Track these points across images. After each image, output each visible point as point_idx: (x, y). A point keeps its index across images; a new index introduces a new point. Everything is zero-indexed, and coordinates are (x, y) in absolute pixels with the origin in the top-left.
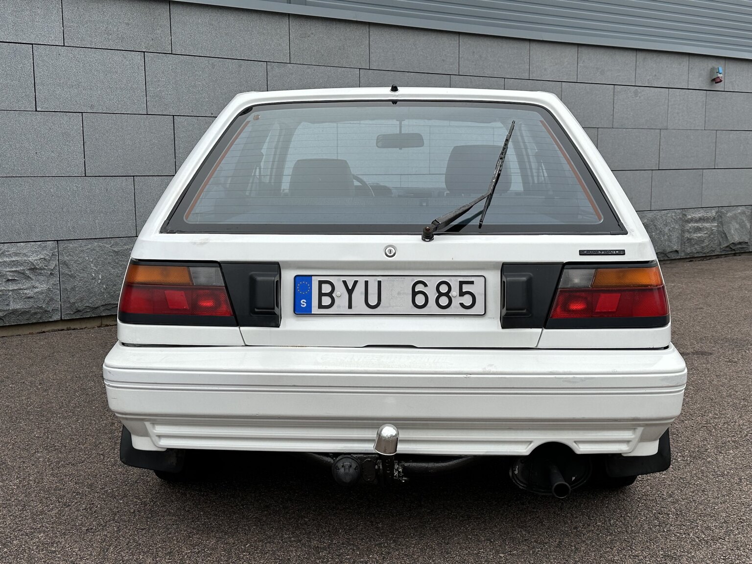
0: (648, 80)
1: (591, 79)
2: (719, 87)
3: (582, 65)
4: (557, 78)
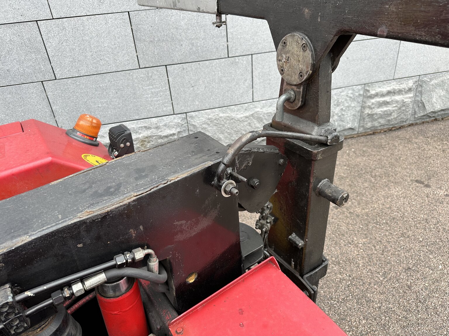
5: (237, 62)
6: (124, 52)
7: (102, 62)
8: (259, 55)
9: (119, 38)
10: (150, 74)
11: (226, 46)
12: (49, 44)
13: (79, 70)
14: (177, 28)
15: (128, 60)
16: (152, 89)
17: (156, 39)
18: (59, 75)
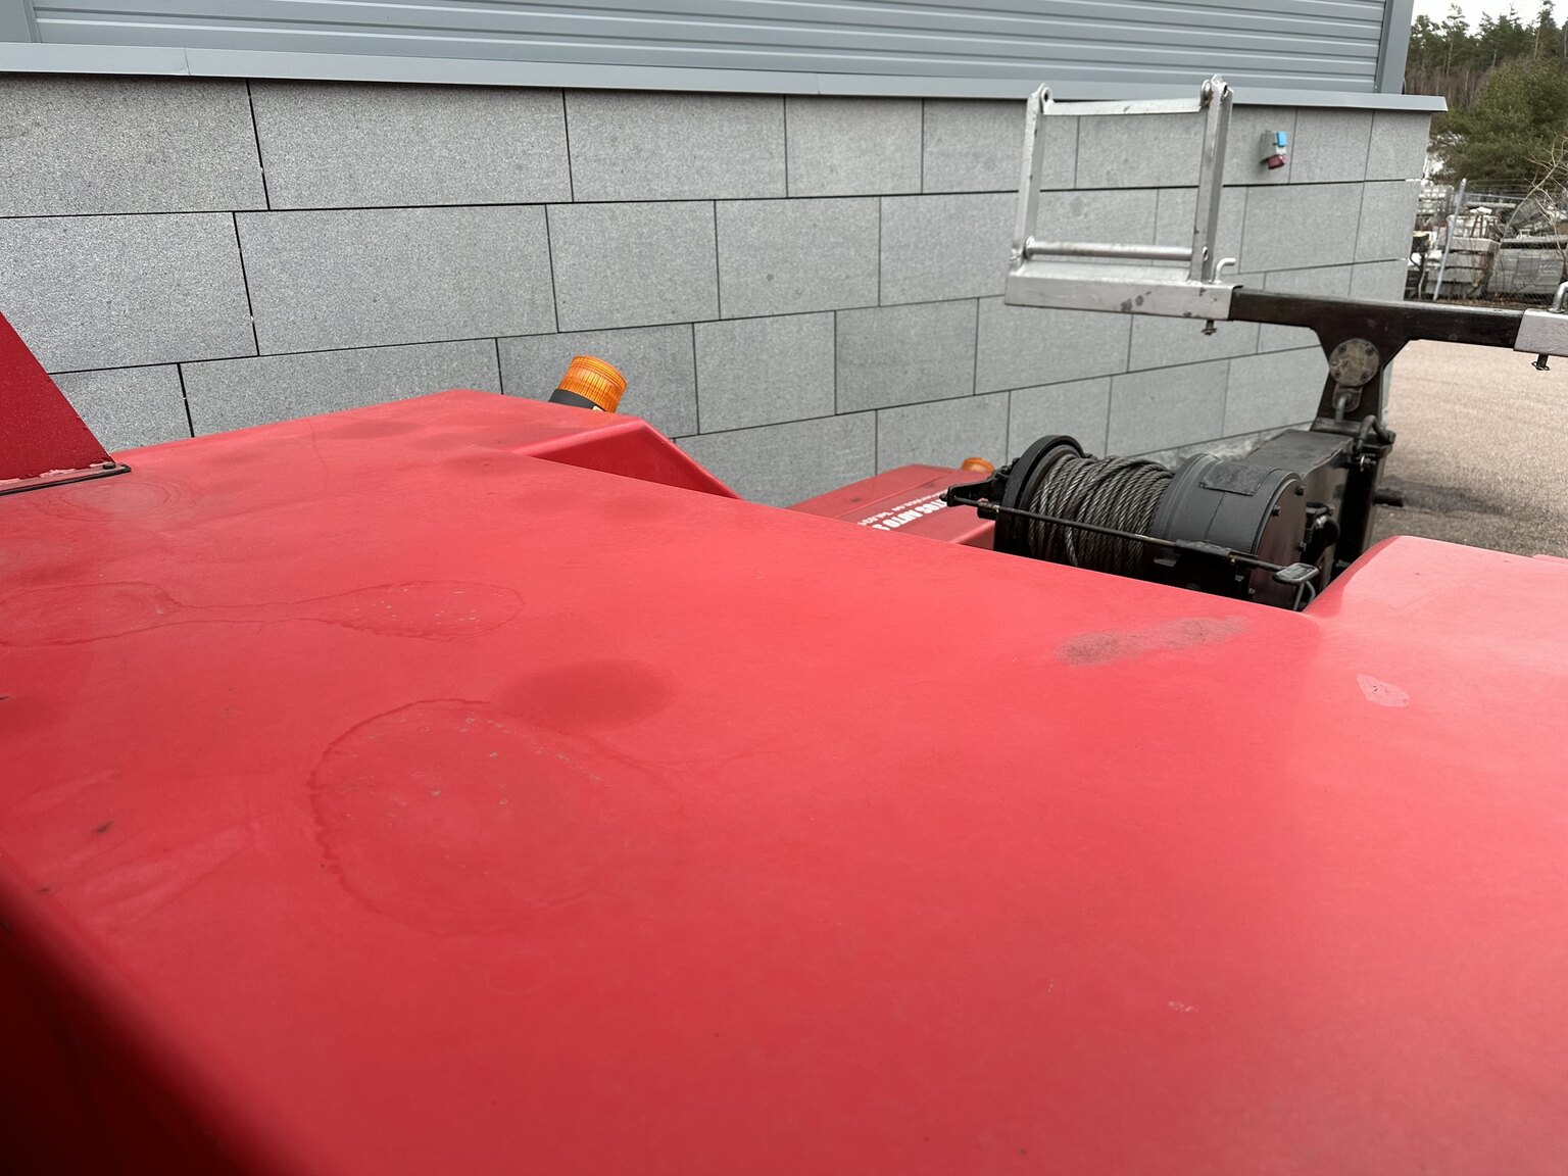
0: (1108, 173)
1: (959, 184)
2: (1278, 176)
3: (935, 150)
4: (868, 187)
5: (988, 404)
6: (816, 384)
7: (781, 402)
8: (1021, 391)
9: (813, 357)
10: (850, 427)
11: (972, 373)
12: (704, 366)
13: (739, 417)
14: (903, 342)
15: (820, 399)
16: (848, 454)
17: (869, 361)
18: (706, 426)
